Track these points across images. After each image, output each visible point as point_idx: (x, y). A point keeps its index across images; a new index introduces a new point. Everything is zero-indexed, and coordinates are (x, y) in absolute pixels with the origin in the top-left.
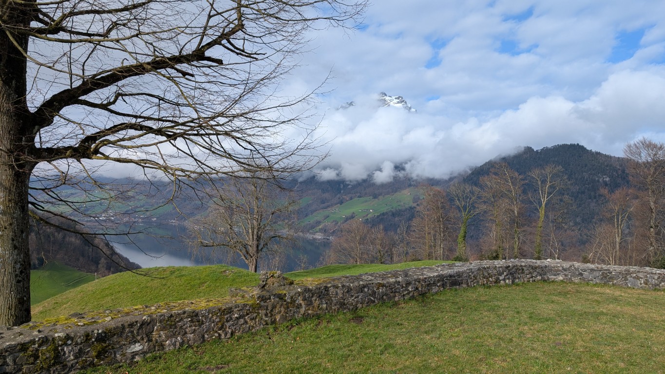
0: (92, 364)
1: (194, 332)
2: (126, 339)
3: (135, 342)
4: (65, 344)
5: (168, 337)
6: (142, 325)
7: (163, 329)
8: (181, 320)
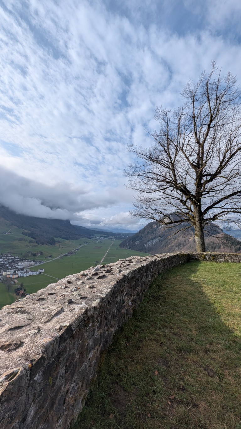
0: (212, 261)
1: (237, 259)
2: (219, 257)
3: (221, 258)
4: (206, 255)
5: (229, 259)
6: (222, 255)
7: (228, 257)
8: (233, 256)
